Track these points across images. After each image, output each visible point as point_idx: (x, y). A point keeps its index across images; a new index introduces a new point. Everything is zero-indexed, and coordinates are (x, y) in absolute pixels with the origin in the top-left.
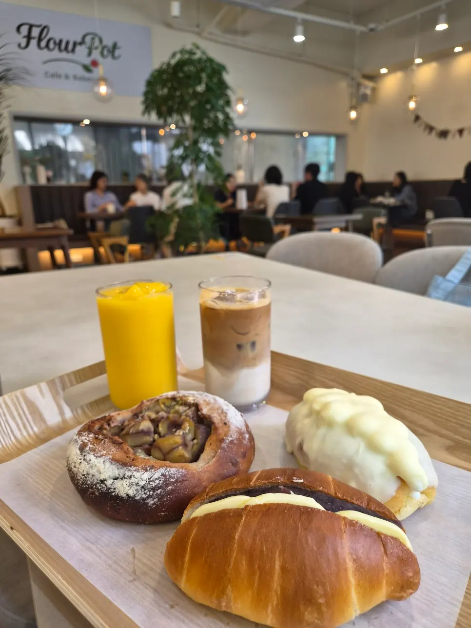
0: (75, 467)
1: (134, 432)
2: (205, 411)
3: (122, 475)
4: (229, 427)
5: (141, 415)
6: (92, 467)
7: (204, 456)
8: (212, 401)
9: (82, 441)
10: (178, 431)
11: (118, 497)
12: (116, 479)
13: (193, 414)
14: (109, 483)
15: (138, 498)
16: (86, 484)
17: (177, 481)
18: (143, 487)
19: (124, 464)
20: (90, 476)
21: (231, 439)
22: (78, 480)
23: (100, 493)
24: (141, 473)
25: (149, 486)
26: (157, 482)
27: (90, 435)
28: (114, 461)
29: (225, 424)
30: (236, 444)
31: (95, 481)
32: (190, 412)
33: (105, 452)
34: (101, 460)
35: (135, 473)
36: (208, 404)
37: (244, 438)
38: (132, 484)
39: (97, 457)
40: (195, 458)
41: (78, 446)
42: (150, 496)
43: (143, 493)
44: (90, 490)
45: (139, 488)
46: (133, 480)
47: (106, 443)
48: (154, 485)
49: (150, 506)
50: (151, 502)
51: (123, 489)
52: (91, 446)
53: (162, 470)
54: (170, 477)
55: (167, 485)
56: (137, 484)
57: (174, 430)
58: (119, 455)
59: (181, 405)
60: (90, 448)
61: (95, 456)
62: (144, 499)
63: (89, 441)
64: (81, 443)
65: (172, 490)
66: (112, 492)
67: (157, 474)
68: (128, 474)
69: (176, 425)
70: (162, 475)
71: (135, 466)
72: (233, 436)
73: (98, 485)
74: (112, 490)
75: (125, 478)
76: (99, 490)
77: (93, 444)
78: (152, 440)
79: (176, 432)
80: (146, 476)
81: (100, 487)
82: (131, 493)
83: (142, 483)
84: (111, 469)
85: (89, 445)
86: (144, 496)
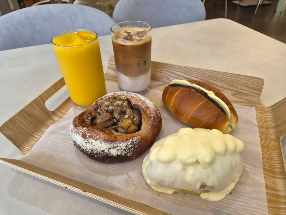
0: (83, 146)
1: (105, 121)
2: (133, 102)
3: (112, 147)
4: (150, 109)
5: (99, 109)
6: (94, 146)
7: (143, 127)
8: (135, 96)
9: (81, 132)
10: (125, 116)
11: (113, 156)
12: (110, 149)
13: (128, 105)
14: (107, 151)
15: (123, 155)
16: (93, 153)
17: (138, 143)
18: (124, 150)
19: (112, 141)
20: (95, 150)
21: (153, 115)
22: (87, 152)
23: (102, 156)
24: (122, 144)
25: (127, 149)
26: (130, 145)
27: (84, 128)
28: (106, 141)
29: (147, 108)
30: (156, 117)
31: (99, 152)
32: (125, 104)
33: (98, 137)
34: (98, 142)
35: (119, 145)
36: (133, 98)
37: (158, 113)
38: (119, 149)
39: (95, 140)
40: (139, 128)
41: (81, 135)
42: (128, 152)
43: (125, 152)
44: (96, 156)
45: (122, 150)
46: (119, 148)
47: (96, 131)
48: (129, 148)
49: (129, 156)
50: (129, 155)
51: (114, 152)
52: (89, 135)
53: (131, 140)
54: (135, 142)
55: (135, 146)
56: (121, 149)
57: (123, 115)
58: (107, 137)
59: (119, 100)
60: (88, 136)
61: (94, 140)
62: (126, 154)
63: (86, 131)
64: (81, 133)
65: (137, 147)
66: (109, 155)
67: (130, 143)
68: (115, 145)
69: (123, 113)
70: (132, 142)
71: (118, 141)
72: (153, 114)
73: (100, 153)
74: (109, 154)
75: (115, 148)
76: (101, 155)
77: (89, 133)
78: (113, 122)
79: (124, 116)
80: (124, 144)
81: (102, 154)
82: (119, 153)
83: (124, 148)
84: (106, 145)
85: (87, 134)
86: (126, 153)
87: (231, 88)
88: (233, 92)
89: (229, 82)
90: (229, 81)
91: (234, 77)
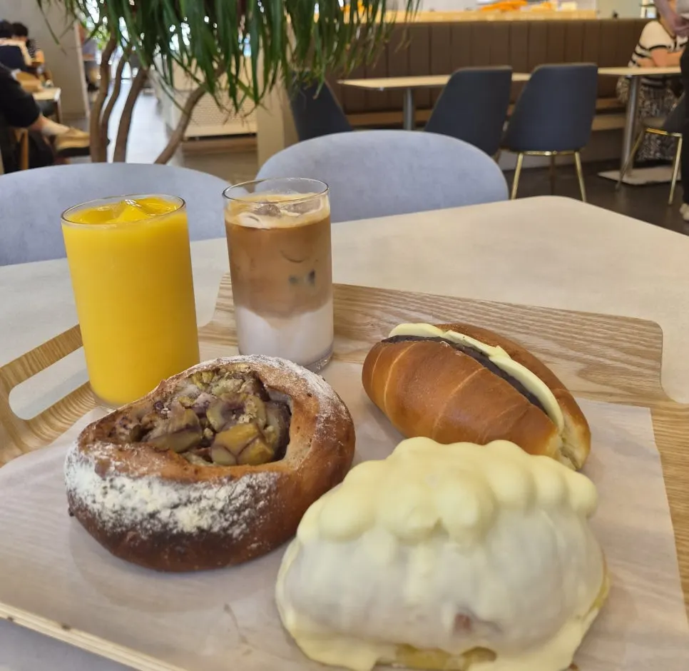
0: (94, 502)
1: (175, 430)
2: (270, 380)
3: (184, 499)
4: (316, 399)
5: (167, 404)
6: (129, 496)
7: (290, 449)
8: (276, 365)
9: (96, 458)
10: (241, 418)
11: (182, 535)
12: (176, 506)
13: (253, 389)
14: (164, 515)
15: (216, 529)
16: (121, 526)
17: (269, 492)
18: (222, 511)
19: (185, 482)
20: (129, 511)
21: (325, 415)
22: (104, 522)
23: (150, 536)
24: (215, 490)
25: (231, 508)
26: (242, 498)
27: (107, 447)
28: (166, 479)
29: (309, 395)
30: (333, 422)
31: (139, 518)
32: (247, 385)
33: (145, 469)
34: (142, 483)
35: (205, 492)
36: (271, 370)
37: (340, 412)
38: (204, 509)
39: (135, 479)
40: (279, 454)
41: (93, 468)
42: (233, 523)
43: (223, 520)
44: (131, 534)
45: (215, 513)
46: (204, 503)
47: (142, 454)
48: (238, 505)
49: (236, 539)
50: (236, 531)
51: (188, 520)
52: (118, 463)
53: (246, 480)
54: (259, 487)
55: (257, 501)
56: (212, 508)
57: (234, 417)
58: (172, 468)
59: (229, 378)
60: (116, 467)
61: (130, 478)
62: (225, 530)
63: (110, 456)
64: (96, 461)
65: (265, 506)
66: (171, 530)
67: (240, 487)
68: (194, 495)
69: (234, 409)
70: (249, 486)
71: (204, 481)
72: (327, 411)
73: (145, 523)
74: (171, 526)
75: (191, 502)
76: (146, 530)
77: (120, 460)
78: (201, 437)
79: (237, 419)
80: (223, 493)
81: (149, 526)
82: (204, 524)
83: (219, 506)
84: (164, 494)
85: (113, 463)
86: (226, 524)
87: (571, 353)
88: (580, 366)
89: (563, 336)
90: (561, 333)
91: (572, 322)
